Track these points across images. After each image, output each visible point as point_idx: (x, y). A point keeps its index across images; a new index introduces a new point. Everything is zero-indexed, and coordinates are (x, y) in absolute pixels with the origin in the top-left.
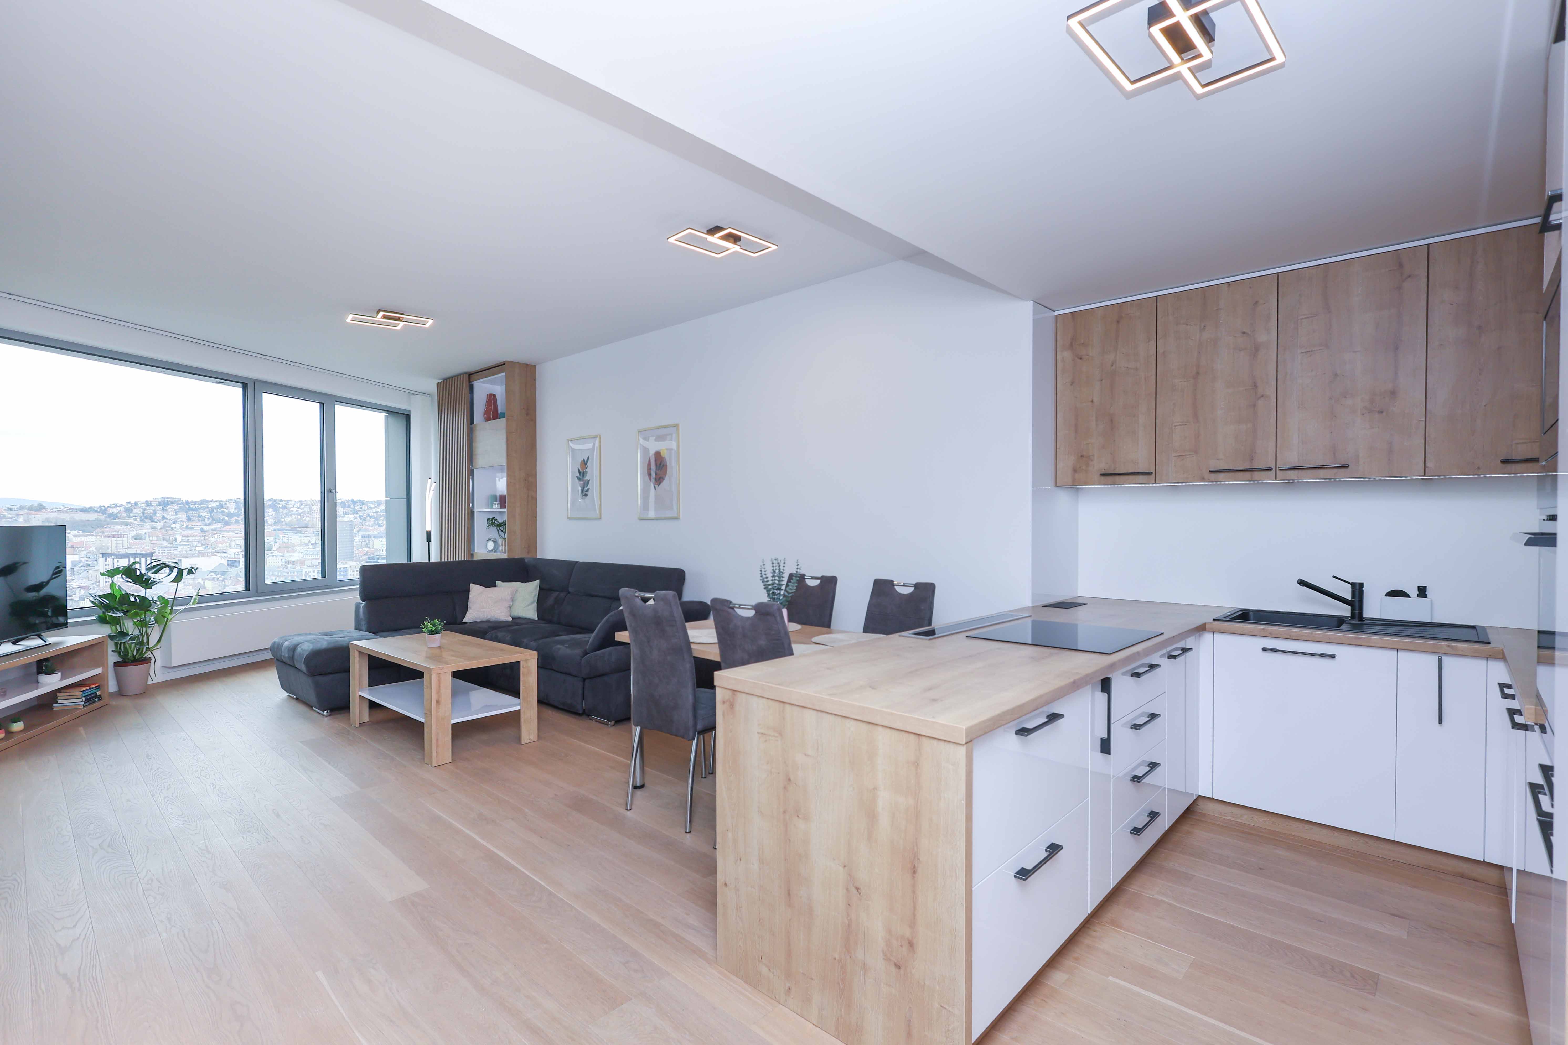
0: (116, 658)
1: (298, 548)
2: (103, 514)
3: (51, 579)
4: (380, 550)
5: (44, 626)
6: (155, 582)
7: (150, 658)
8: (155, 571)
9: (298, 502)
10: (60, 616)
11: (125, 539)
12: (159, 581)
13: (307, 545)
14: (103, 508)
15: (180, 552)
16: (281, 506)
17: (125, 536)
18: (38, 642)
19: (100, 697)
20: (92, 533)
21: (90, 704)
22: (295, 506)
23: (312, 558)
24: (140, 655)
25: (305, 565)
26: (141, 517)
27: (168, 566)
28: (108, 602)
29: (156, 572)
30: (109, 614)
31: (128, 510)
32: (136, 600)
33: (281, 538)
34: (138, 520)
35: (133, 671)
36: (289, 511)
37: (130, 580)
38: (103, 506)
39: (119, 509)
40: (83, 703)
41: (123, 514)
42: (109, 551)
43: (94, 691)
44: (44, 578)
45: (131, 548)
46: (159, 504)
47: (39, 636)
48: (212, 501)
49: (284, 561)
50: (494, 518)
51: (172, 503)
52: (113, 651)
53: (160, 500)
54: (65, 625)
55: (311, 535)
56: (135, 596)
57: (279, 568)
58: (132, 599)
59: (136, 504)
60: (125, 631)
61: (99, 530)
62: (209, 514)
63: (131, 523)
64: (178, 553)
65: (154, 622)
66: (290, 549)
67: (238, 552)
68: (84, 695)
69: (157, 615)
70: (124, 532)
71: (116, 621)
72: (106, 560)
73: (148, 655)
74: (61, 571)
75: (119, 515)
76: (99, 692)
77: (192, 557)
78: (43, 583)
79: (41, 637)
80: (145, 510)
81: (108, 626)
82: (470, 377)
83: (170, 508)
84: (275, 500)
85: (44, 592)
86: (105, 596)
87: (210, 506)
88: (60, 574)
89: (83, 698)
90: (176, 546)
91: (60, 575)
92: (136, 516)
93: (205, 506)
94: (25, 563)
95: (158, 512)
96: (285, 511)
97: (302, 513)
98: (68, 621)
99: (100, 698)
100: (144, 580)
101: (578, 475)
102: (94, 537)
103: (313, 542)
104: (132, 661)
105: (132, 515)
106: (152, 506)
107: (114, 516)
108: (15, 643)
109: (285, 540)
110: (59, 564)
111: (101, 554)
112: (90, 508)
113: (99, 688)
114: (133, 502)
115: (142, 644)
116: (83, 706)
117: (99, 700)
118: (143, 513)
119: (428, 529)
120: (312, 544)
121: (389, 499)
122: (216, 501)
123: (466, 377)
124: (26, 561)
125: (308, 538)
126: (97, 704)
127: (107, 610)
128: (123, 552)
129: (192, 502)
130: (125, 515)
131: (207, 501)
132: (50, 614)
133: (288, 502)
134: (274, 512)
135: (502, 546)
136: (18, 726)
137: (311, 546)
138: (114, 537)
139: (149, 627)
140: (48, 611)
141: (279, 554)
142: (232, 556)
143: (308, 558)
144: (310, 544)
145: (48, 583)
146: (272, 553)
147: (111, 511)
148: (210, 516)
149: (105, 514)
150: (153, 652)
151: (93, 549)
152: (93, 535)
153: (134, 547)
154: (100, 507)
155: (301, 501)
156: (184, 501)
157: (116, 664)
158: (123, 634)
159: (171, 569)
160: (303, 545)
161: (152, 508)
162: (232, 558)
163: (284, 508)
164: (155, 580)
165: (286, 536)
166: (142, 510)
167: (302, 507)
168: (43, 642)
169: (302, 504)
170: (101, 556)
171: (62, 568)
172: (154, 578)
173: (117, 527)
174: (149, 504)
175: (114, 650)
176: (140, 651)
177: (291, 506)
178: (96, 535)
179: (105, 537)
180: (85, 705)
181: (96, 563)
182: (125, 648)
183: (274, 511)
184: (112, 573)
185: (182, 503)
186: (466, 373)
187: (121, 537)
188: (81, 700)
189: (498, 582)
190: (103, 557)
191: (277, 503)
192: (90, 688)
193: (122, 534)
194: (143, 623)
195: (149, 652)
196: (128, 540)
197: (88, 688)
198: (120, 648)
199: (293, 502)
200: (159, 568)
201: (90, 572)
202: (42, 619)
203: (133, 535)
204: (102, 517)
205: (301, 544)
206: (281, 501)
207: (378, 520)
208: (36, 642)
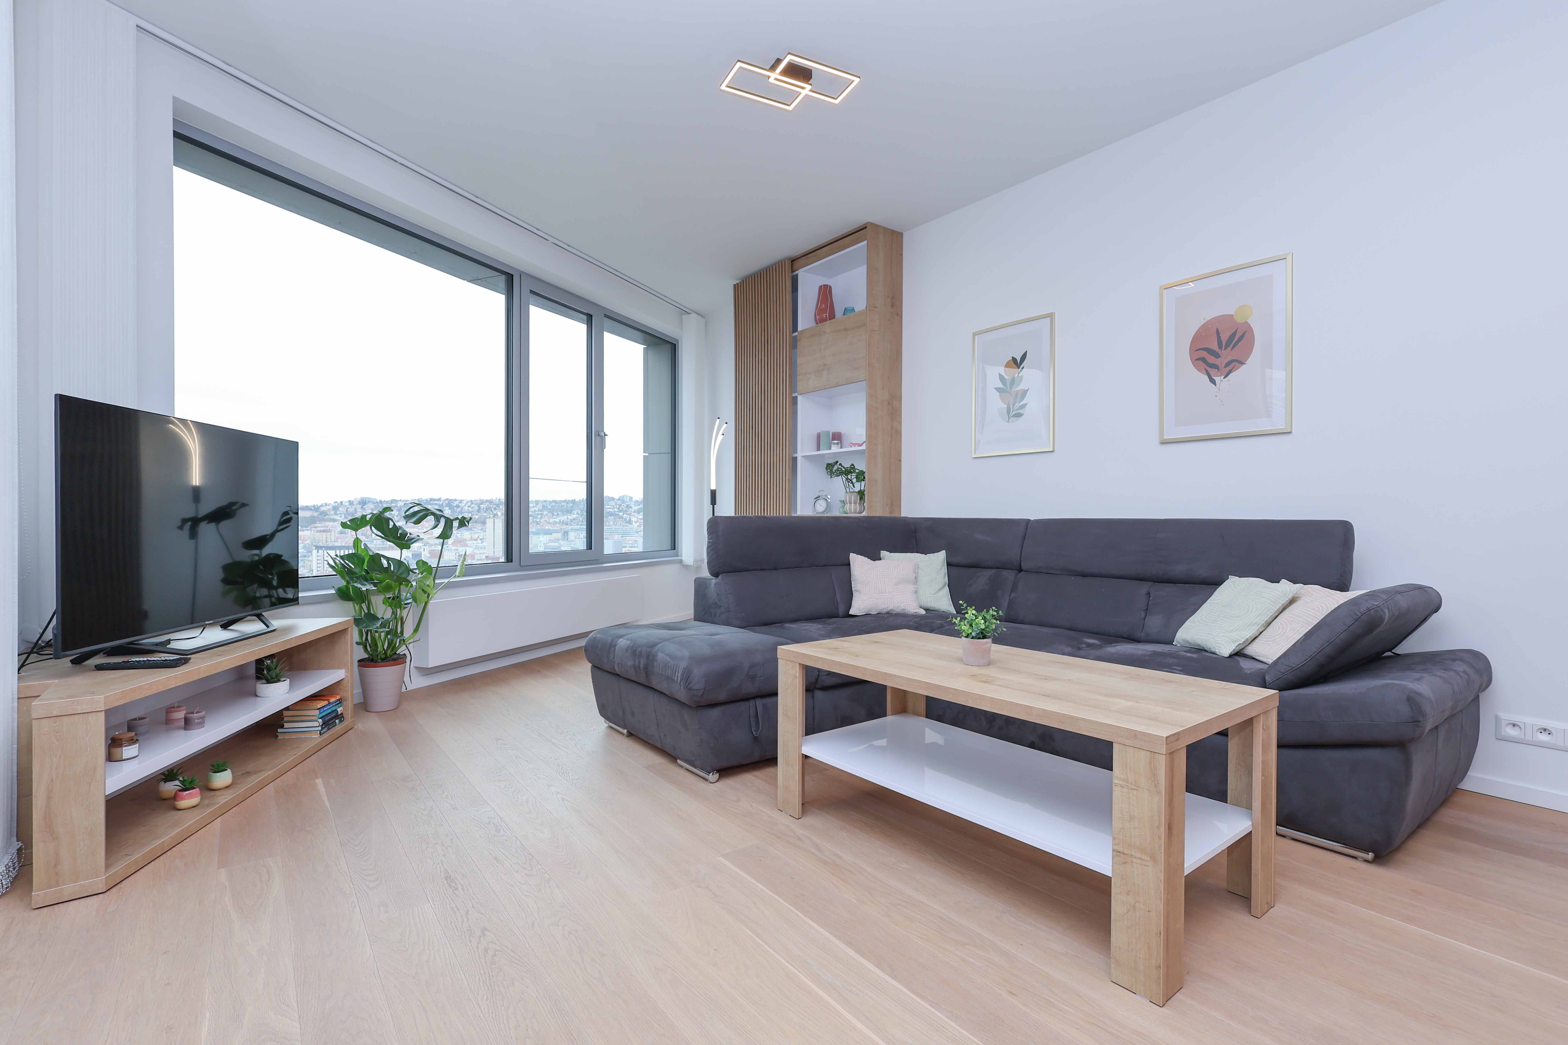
0: (361, 654)
1: (469, 543)
2: (316, 511)
3: (277, 531)
4: (538, 546)
5: (267, 601)
6: (413, 539)
7: (404, 654)
8: (417, 520)
9: (469, 501)
10: (288, 587)
11: (333, 533)
12: (418, 539)
13: (476, 540)
14: (316, 507)
15: (375, 545)
16: (455, 505)
17: (333, 531)
18: (256, 626)
19: (343, 717)
20: (308, 528)
21: (329, 729)
22: (467, 505)
23: (481, 552)
24: (392, 650)
25: (474, 559)
26: (345, 514)
27: (433, 514)
28: (353, 567)
29: (417, 522)
30: (356, 585)
31: (335, 508)
32: (389, 563)
33: (456, 534)
34: (343, 517)
35: (383, 675)
36: (462, 509)
37: (380, 534)
38: (317, 505)
39: (328, 507)
40: (320, 728)
41: (331, 512)
42: (320, 544)
43: (334, 708)
44: (267, 530)
45: (337, 541)
46: (359, 503)
47: (259, 617)
48: (401, 500)
49: (457, 554)
50: (837, 462)
51: (369, 502)
52: (357, 643)
53: (360, 500)
54: (295, 601)
55: (480, 531)
56: (388, 559)
57: (454, 561)
58: (385, 562)
59: (341, 503)
60: (372, 612)
61: (312, 525)
62: (398, 512)
63: (337, 520)
64: (373, 546)
65: (410, 601)
66: (462, 543)
67: (420, 547)
68: (320, 716)
69: (416, 588)
70: (332, 527)
71: (361, 598)
72: (318, 551)
73: (402, 650)
74: (289, 520)
75: (328, 513)
76: (341, 708)
77: (385, 550)
78: (266, 535)
79: (262, 618)
80: (348, 508)
81: (350, 604)
82: (794, 262)
83: (368, 507)
84: (451, 500)
85: (267, 550)
86: (349, 557)
87: (399, 505)
88: (288, 525)
89: (320, 720)
90: (371, 541)
91: (288, 527)
92: (341, 514)
93: (395, 505)
94: (244, 505)
95: (358, 510)
96: (459, 510)
97: (472, 511)
98: (299, 596)
99: (341, 717)
100: (399, 535)
101: (1000, 385)
102: (309, 532)
103: (481, 537)
104: (382, 660)
105: (338, 512)
106: (353, 505)
107: (324, 514)
108: (225, 626)
109: (459, 535)
110: (288, 509)
111: (314, 546)
112: (307, 506)
113: (340, 702)
114: (339, 502)
115: (395, 634)
116: (320, 733)
117: (341, 721)
118: (347, 511)
119: (713, 487)
120: (480, 539)
121: (647, 454)
122: (403, 501)
123: (788, 264)
124: (245, 502)
125: (478, 534)
126: (339, 727)
127: (352, 579)
128: (331, 544)
129: (384, 501)
130: (332, 512)
131: (396, 501)
132: (275, 583)
133: (461, 502)
134: (450, 511)
135: (850, 503)
136: (222, 779)
137: (479, 541)
138: (324, 531)
139: (405, 608)
140: (272, 579)
141: (454, 548)
142: (416, 550)
143: (478, 552)
144: (479, 539)
145: (273, 535)
146: (447, 547)
147: (322, 509)
148: (399, 514)
149: (318, 511)
150: (411, 647)
151: (308, 542)
152: (308, 530)
153: (339, 540)
154: (314, 506)
155: (472, 501)
156: (378, 501)
157: (362, 663)
158: (371, 617)
159: (438, 518)
160: (474, 540)
161: (354, 507)
162: (415, 552)
163: (458, 506)
164: (412, 536)
165: (460, 532)
166: (346, 508)
167: (472, 506)
168: (265, 627)
169: (472, 503)
170: (314, 548)
171: (291, 515)
172: (410, 534)
173: (327, 523)
174: (351, 503)
175: (358, 641)
176: (393, 645)
177: (463, 505)
178: (311, 530)
179: (318, 531)
180: (322, 732)
181: (310, 554)
182: (373, 638)
183: (449, 509)
184: (356, 524)
185: (377, 502)
186: (789, 259)
187: (329, 532)
188: (316, 724)
189: (884, 553)
190: (316, 549)
191: (452, 502)
192: (329, 703)
193: (331, 529)
194: (396, 602)
195: (404, 646)
196: (335, 535)
197: (326, 702)
198: (366, 639)
199: (465, 502)
200: (421, 516)
201: (306, 561)
202: (265, 592)
203: (338, 530)
204: (316, 514)
205: (471, 539)
206: (456, 500)
207: (536, 518)
208: (253, 627)
